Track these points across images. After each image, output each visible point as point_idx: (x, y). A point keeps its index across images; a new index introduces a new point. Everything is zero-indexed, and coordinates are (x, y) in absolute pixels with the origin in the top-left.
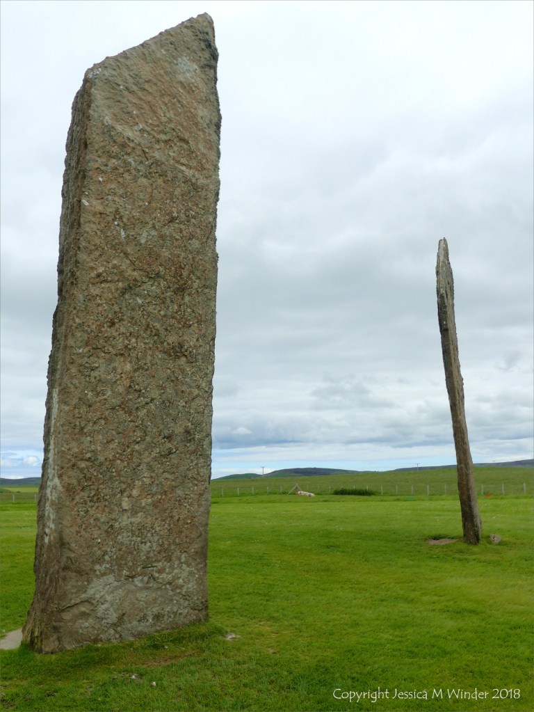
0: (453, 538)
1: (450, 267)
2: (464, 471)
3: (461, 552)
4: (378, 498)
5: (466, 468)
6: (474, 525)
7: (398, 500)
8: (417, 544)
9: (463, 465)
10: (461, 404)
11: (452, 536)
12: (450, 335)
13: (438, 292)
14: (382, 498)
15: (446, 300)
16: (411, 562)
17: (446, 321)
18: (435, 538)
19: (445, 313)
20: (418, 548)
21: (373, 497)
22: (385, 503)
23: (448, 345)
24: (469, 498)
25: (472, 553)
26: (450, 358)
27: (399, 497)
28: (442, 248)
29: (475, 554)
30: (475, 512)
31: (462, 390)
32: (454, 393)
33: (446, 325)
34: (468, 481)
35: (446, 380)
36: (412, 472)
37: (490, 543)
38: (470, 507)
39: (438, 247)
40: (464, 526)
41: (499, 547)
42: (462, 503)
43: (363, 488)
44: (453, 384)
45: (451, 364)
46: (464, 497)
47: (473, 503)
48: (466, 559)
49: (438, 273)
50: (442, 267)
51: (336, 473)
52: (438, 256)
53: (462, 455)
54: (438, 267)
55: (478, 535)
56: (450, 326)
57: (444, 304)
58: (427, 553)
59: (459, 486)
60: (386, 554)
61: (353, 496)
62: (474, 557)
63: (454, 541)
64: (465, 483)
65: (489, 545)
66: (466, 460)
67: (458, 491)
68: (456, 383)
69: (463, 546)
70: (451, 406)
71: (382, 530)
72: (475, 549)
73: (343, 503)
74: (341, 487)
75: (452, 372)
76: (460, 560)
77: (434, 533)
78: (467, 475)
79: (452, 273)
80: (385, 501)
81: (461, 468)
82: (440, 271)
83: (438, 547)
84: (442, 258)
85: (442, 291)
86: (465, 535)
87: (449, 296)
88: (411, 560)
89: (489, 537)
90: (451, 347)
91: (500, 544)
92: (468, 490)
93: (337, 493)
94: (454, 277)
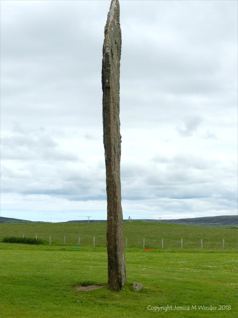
0: (100, 285)
1: (119, 28)
2: (113, 223)
3: (104, 297)
4: (45, 247)
5: (115, 220)
6: (118, 273)
7: (64, 250)
8: (65, 290)
9: (112, 217)
10: (116, 160)
11: (100, 283)
12: (111, 93)
13: (104, 50)
14: (49, 247)
15: (110, 59)
16: (55, 306)
17: (109, 80)
18: (84, 285)
19: (109, 71)
20: (65, 293)
21: (40, 246)
22: (50, 252)
23: (109, 102)
24: (116, 248)
25: (114, 299)
26: (110, 114)
27: (65, 247)
28: (113, 9)
29: (116, 300)
30: (120, 261)
31: (119, 147)
32: (110, 149)
33: (109, 83)
34: (115, 232)
35: (104, 136)
36: (82, 224)
37: (132, 290)
38: (116, 257)
39: (110, 7)
40: (109, 273)
41: (139, 294)
42: (109, 252)
43: (33, 237)
44: (110, 140)
45: (110, 121)
46: (111, 247)
47: (118, 253)
48: (107, 304)
49: (106, 32)
50: (111, 27)
51: (10, 221)
52: (109, 16)
53: (112, 208)
54: (107, 26)
55: (121, 282)
56: (112, 84)
57: (109, 62)
58: (72, 298)
59: (107, 237)
60: (34, 298)
61: (22, 245)
62: (114, 302)
63: (100, 287)
64: (113, 234)
65: (130, 292)
66: (116, 212)
67: (106, 241)
68: (112, 140)
69: (107, 292)
70: (106, 161)
71: (35, 276)
72: (117, 295)
73: (10, 251)
74: (11, 235)
75: (110, 128)
76: (101, 305)
77: (84, 280)
78: (116, 227)
79: (120, 34)
80: (51, 250)
81: (111, 219)
82: (109, 31)
83: (84, 292)
84: (112, 18)
85: (108, 51)
86: (109, 282)
87: (114, 56)
88: (56, 304)
89: (132, 285)
90: (112, 105)
91: (142, 291)
92: (115, 240)
93: (6, 241)
94: (122, 38)
